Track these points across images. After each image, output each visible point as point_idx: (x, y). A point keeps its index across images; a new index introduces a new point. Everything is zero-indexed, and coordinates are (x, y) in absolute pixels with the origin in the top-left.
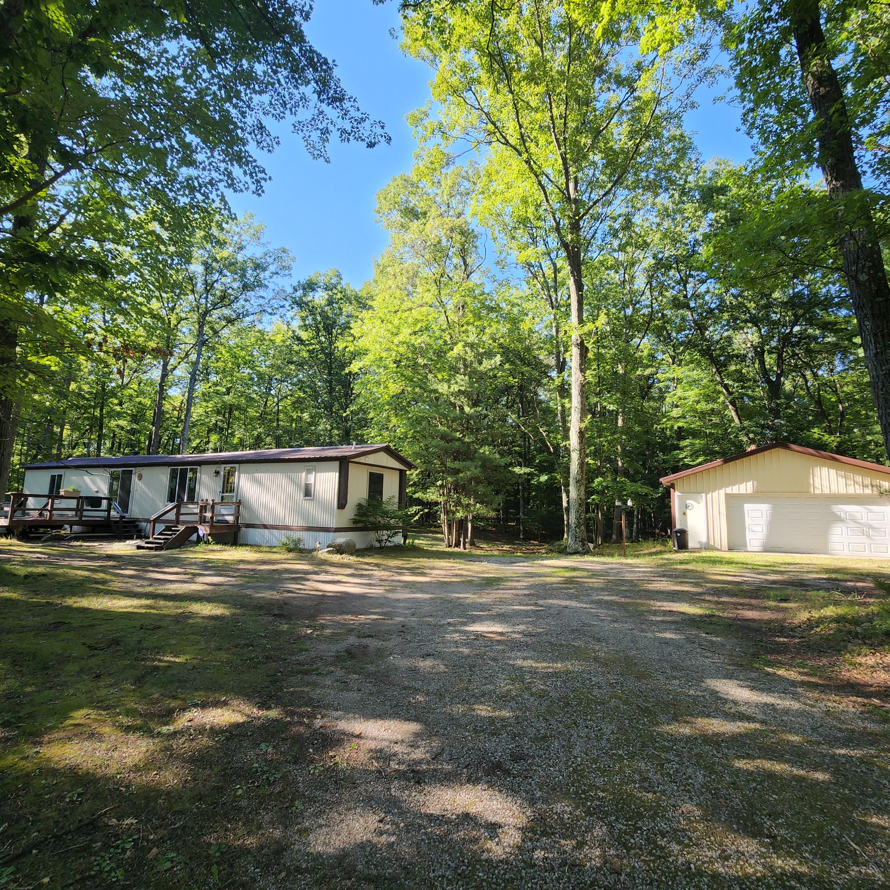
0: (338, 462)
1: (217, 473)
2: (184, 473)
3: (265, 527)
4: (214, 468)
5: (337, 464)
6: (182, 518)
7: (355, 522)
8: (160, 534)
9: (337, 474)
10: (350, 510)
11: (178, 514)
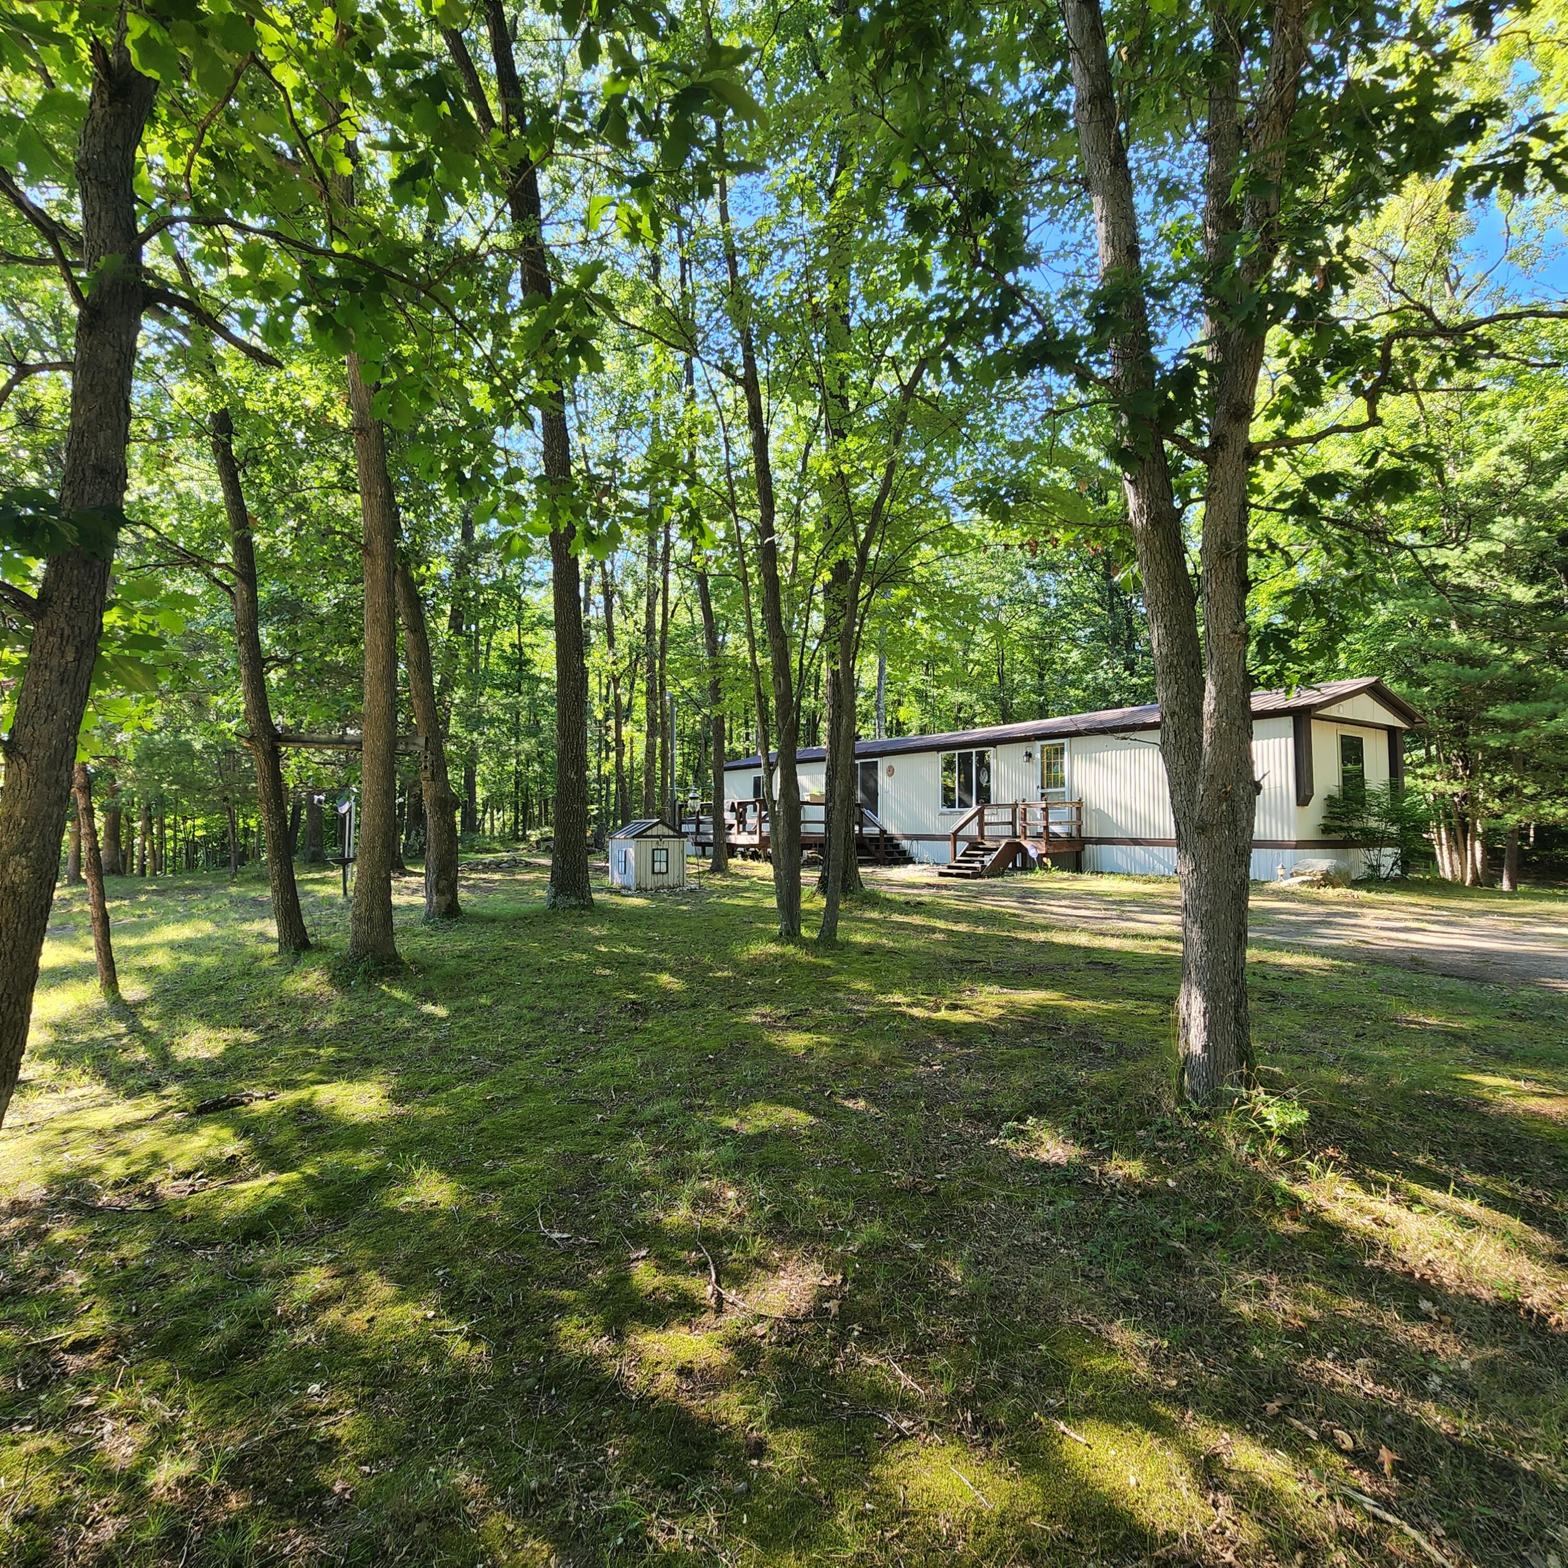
0: (1291, 719)
1: (1029, 755)
2: (965, 760)
3: (1136, 842)
4: (1022, 748)
5: (1288, 721)
6: (988, 831)
7: (1326, 829)
8: (964, 854)
9: (1291, 741)
10: (1316, 810)
11: (981, 824)
